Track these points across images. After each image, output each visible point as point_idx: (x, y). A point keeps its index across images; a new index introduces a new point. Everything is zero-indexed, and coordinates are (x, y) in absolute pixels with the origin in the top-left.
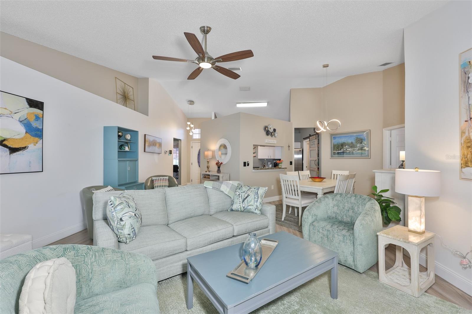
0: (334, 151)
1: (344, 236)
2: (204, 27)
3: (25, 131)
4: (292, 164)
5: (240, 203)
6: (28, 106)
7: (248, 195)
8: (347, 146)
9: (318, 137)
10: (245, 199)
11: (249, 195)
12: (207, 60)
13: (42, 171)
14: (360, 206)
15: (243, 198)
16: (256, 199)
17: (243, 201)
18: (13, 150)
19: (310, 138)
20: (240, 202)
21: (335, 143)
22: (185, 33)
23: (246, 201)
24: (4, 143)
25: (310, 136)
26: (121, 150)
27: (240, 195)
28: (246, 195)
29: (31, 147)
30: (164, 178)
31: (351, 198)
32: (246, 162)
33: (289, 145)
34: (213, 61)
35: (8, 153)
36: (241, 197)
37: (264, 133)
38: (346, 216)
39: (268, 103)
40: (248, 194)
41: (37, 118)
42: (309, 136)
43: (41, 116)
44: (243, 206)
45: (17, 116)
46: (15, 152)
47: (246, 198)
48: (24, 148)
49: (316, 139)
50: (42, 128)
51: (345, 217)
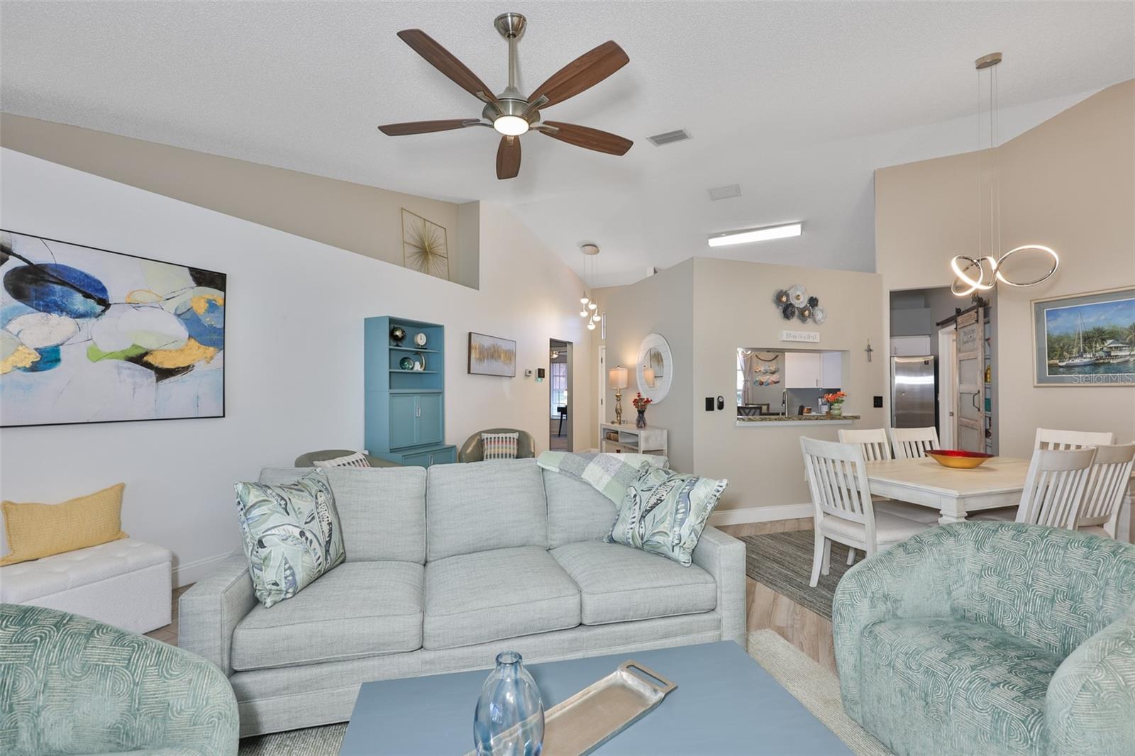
0: (1050, 358)
1: (998, 715)
2: (504, 17)
3: (187, 334)
4: (881, 406)
5: (633, 523)
6: (193, 284)
7: (660, 500)
8: (1109, 341)
9: (986, 314)
10: (650, 511)
11: (662, 501)
12: (515, 109)
13: (224, 416)
14: (1111, 593)
15: (643, 509)
16: (679, 516)
17: (643, 517)
18: (164, 373)
19: (959, 319)
20: (633, 520)
21: (1056, 334)
22: (400, 34)
23: (649, 517)
24: (148, 359)
25: (959, 312)
26: (404, 371)
27: (638, 498)
28: (653, 500)
29: (200, 367)
30: (508, 435)
31: (1065, 548)
32: (713, 399)
33: (869, 346)
34: (530, 108)
35: (154, 378)
36: (638, 504)
37: (776, 312)
38: (1040, 623)
39: (804, 226)
40: (658, 497)
41: (212, 306)
42: (954, 313)
43: (220, 302)
44: (639, 532)
45: (171, 306)
46: (168, 377)
47: (652, 508)
48: (186, 369)
49: (977, 321)
50: (222, 326)
51: (1033, 625)
